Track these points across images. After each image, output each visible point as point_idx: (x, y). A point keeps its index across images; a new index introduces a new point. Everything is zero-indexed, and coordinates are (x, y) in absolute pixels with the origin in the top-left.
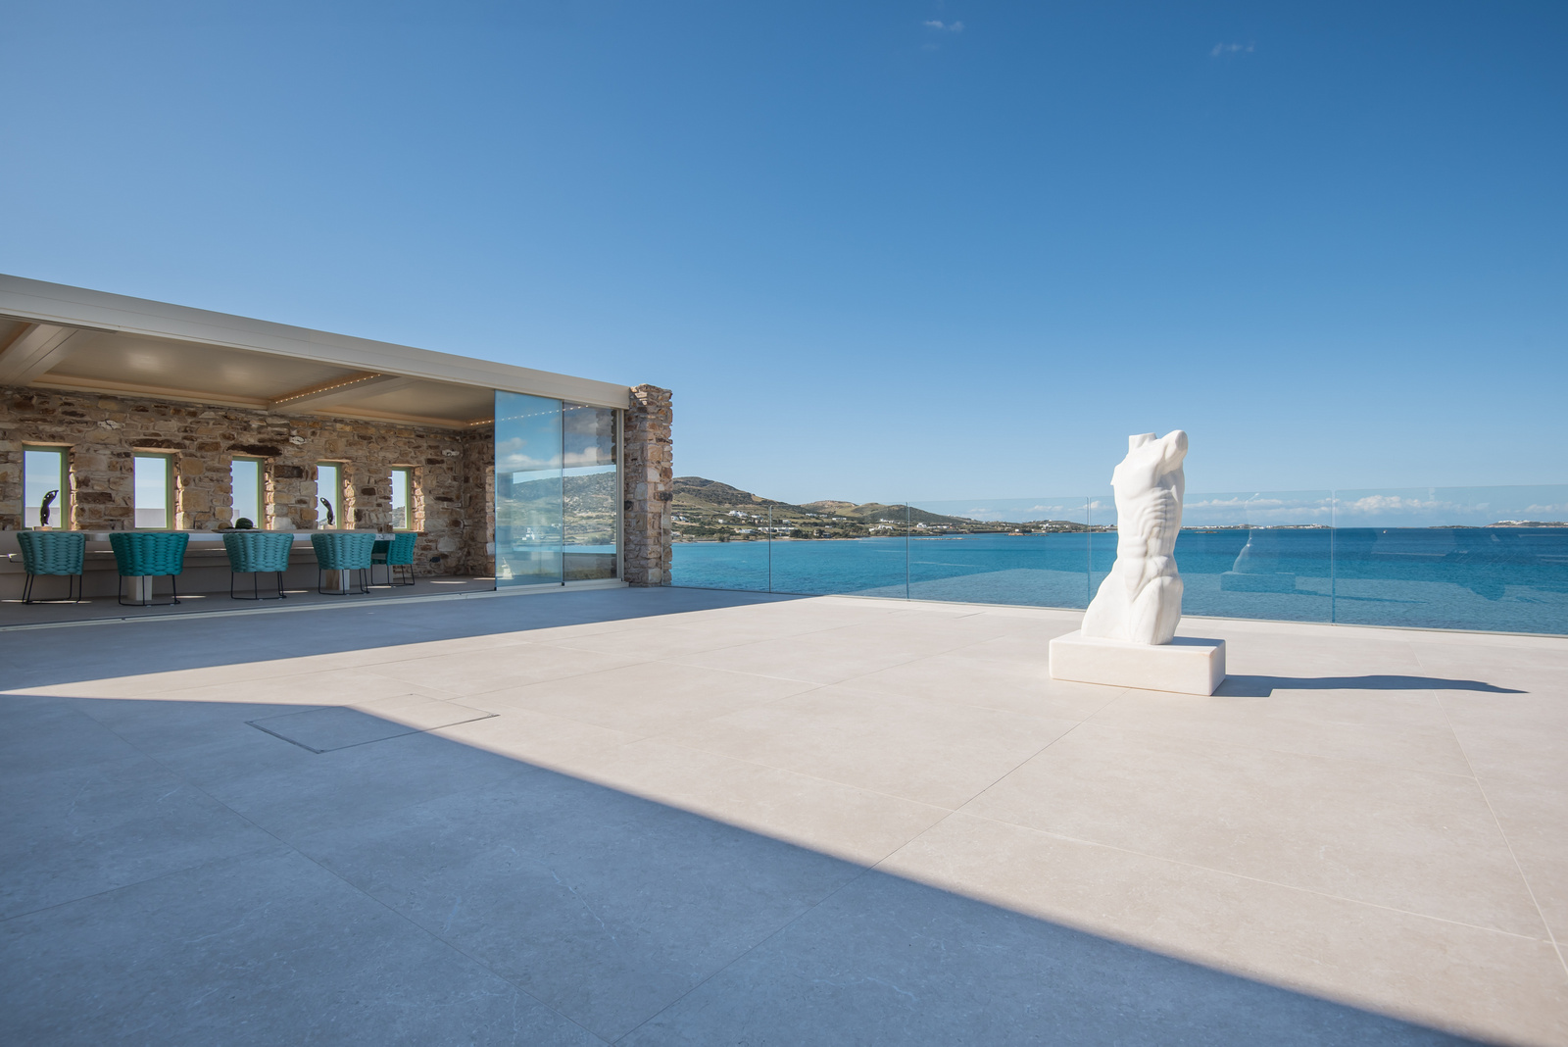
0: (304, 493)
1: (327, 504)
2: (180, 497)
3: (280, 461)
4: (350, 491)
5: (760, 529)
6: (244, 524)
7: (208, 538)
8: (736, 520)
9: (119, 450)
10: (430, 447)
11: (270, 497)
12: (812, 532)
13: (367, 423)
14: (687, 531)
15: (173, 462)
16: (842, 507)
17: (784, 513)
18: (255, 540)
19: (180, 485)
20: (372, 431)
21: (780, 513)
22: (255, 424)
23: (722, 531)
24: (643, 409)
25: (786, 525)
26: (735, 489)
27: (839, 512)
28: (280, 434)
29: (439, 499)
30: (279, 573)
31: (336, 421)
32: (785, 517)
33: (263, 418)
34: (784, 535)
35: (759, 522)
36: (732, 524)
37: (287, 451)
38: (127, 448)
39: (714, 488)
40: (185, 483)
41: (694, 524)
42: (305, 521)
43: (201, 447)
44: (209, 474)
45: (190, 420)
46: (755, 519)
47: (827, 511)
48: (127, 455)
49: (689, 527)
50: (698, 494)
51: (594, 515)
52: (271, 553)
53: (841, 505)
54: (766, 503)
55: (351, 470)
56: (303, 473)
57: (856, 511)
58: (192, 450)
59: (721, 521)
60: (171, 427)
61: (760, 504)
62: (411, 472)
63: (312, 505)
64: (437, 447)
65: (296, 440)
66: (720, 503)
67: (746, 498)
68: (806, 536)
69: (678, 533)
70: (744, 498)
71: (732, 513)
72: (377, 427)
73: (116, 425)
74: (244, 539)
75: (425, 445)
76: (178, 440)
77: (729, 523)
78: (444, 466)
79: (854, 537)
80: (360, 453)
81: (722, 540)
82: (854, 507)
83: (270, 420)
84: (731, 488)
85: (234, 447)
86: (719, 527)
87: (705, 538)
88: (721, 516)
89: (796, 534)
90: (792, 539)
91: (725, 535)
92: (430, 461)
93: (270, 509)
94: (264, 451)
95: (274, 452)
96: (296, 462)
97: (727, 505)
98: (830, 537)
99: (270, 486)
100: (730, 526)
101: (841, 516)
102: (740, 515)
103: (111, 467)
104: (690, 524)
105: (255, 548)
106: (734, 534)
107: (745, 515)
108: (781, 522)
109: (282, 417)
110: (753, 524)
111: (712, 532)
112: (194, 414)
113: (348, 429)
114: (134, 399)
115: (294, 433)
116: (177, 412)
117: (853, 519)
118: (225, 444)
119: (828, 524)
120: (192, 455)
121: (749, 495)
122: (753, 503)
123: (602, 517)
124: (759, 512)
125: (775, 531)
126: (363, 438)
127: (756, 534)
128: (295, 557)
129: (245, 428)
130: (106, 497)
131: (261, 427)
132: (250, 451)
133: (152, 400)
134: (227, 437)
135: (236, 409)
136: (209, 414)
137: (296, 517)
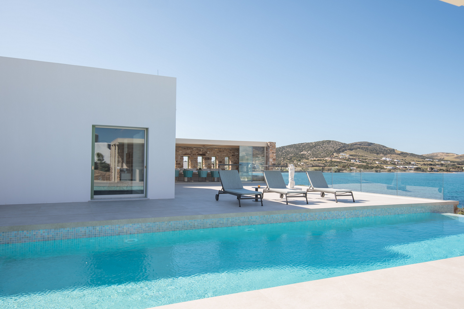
0: (209, 162)
1: (213, 165)
2: (190, 164)
3: (205, 157)
4: (217, 162)
5: (397, 166)
6: (200, 169)
7: (195, 171)
8: (385, 162)
9: (181, 156)
10: (233, 152)
11: (204, 163)
12: (427, 169)
13: (221, 148)
14: (359, 167)
15: (189, 157)
16: (448, 156)
17: (412, 159)
18: (202, 172)
19: (190, 162)
20: (221, 150)
21: (411, 159)
22: (201, 150)
23: (377, 167)
24: (269, 147)
25: (413, 165)
26: (386, 147)
27: (446, 158)
28: (206, 151)
29: (234, 163)
30: (205, 178)
31: (215, 148)
32: (413, 161)
33: (203, 149)
34: (411, 170)
35: (398, 163)
36: (383, 164)
37: (207, 155)
38: (183, 155)
39: (375, 147)
40: (191, 161)
41: (363, 164)
42: (209, 167)
43: (193, 155)
44: (194, 159)
45: (192, 150)
46: (395, 162)
47: (439, 158)
48: (183, 157)
49: (360, 165)
50: (366, 149)
51: (317, 159)
52: (204, 174)
53: (447, 154)
54: (403, 154)
55: (217, 158)
56: (210, 159)
57: (457, 158)
58: (192, 155)
59: (377, 162)
60: (189, 151)
61: (399, 154)
62: (229, 157)
63: (211, 165)
64: (234, 152)
65: (208, 152)
66: (378, 154)
67: (392, 151)
68: (423, 171)
69: (355, 168)
70: (391, 151)
71: (384, 158)
72: (222, 149)
73: (181, 152)
74: (201, 172)
75: (232, 152)
76: (190, 154)
77: (381, 163)
78: (235, 156)
79: (452, 171)
80: (219, 154)
81: (377, 171)
82: (456, 156)
83: (204, 149)
84: (384, 146)
85: (198, 154)
86: (376, 165)
87: (368, 170)
88: (378, 160)
89: (417, 169)
90: (415, 172)
91: (378, 169)
92: (232, 155)
93: (204, 166)
94: (202, 155)
95: (205, 155)
96: (208, 157)
97: (382, 155)
98: (438, 171)
99: (204, 162)
100: (382, 165)
101: (447, 161)
102: (388, 159)
103: (180, 159)
104: (361, 164)
105: (202, 173)
106: (384, 169)
107: (390, 159)
108: (410, 163)
109: (206, 148)
110: (394, 164)
111: (372, 168)
112: (192, 149)
113: (217, 150)
114: (184, 147)
115: (208, 151)
116: (190, 149)
117: (454, 162)
118: (197, 154)
119: (438, 165)
120: (192, 156)
121: (394, 150)
122: (395, 154)
123: (321, 160)
124: (398, 158)
125: (406, 168)
126: (220, 151)
127: (395, 169)
128: (208, 174)
129: (200, 151)
130: (179, 164)
131: (202, 150)
132: (201, 155)
133: (186, 147)
134: (197, 153)
135: (199, 147)
136: (195, 149)
137: (208, 167)
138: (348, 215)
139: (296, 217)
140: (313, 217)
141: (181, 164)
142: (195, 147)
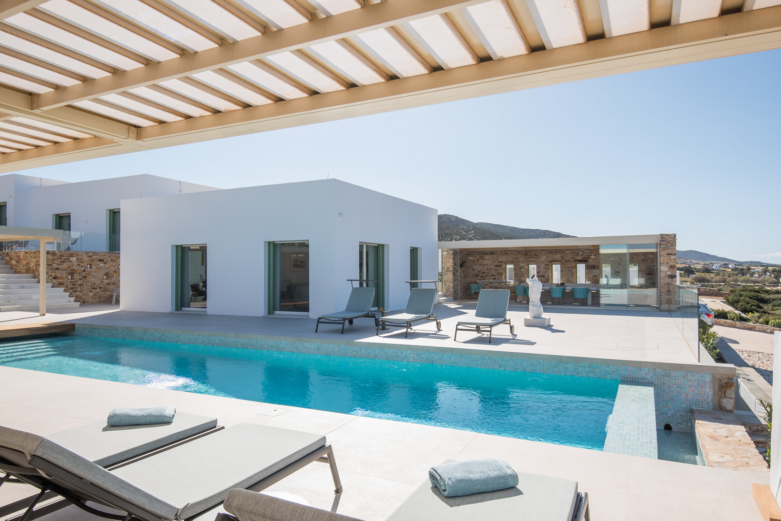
0: (595, 273)
2: (563, 275)
3: (589, 264)
9: (546, 264)
15: (562, 266)
19: (564, 272)
22: (580, 253)
28: (588, 255)
33: (583, 251)
37: (590, 261)
38: (550, 263)
43: (566, 261)
44: (568, 269)
45: (563, 254)
56: (596, 267)
58: (564, 262)
60: (558, 256)
63: (598, 277)
65: (593, 257)
73: (545, 257)
76: (560, 260)
83: (585, 252)
85: (576, 261)
94: (584, 261)
96: (593, 264)
99: (588, 271)
103: (544, 268)
109: (588, 250)
112: (564, 252)
114: (549, 250)
116: (559, 252)
118: (572, 260)
120: (563, 264)
129: (578, 254)
130: (543, 276)
131: (582, 254)
132: (581, 261)
133: (553, 249)
134: (572, 258)
135: (575, 249)
136: (568, 252)
137: (593, 281)
138: (413, 358)
139: (333, 349)
140: (357, 353)
141: (546, 276)
142: (568, 250)
